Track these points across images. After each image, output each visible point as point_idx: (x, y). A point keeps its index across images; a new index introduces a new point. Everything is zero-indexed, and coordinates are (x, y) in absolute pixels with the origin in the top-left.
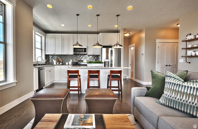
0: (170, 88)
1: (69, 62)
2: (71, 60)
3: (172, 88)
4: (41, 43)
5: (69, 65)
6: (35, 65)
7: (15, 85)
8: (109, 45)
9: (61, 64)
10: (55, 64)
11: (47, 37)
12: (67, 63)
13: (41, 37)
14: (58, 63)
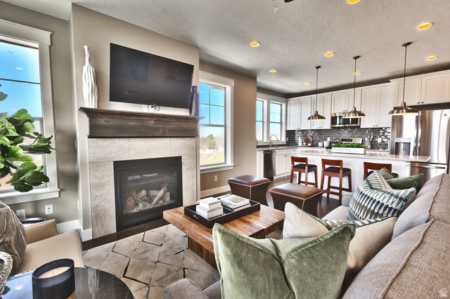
0: (366, 205)
1: (325, 142)
2: (329, 139)
3: (368, 207)
4: (281, 114)
5: (323, 147)
6: (258, 147)
7: (232, 168)
8: (417, 104)
9: (309, 145)
10: (300, 144)
11: (289, 103)
12: (320, 144)
13: (281, 105)
14: (304, 143)
